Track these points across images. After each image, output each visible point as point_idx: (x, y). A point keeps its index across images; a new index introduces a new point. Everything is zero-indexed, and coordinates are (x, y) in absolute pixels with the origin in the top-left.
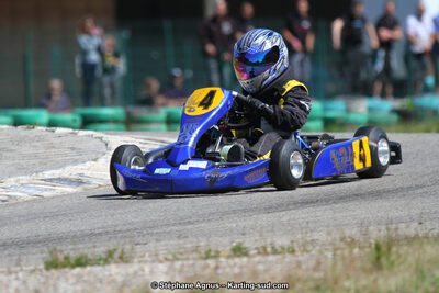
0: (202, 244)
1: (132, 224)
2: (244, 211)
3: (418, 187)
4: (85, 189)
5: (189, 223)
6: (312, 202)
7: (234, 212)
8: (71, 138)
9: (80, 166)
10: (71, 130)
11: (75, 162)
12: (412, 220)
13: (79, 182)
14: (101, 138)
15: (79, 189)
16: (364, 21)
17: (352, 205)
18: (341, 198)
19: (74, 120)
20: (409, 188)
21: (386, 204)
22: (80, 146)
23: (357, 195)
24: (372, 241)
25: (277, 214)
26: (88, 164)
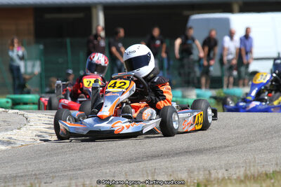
0: (88, 183)
1: (43, 170)
2: (115, 162)
3: (226, 147)
4: (13, 147)
5: (80, 169)
6: (158, 156)
7: (108, 162)
8: (4, 114)
9: (9, 133)
10: (4, 110)
11: (7, 130)
12: (221, 168)
13: (9, 143)
14: (23, 115)
15: (9, 147)
16: (193, 40)
17: (183, 158)
18: (177, 154)
19: (8, 102)
20: (220, 147)
21: (205, 157)
22: (9, 120)
23: (187, 152)
24: (195, 181)
25: (135, 164)
26: (14, 131)
